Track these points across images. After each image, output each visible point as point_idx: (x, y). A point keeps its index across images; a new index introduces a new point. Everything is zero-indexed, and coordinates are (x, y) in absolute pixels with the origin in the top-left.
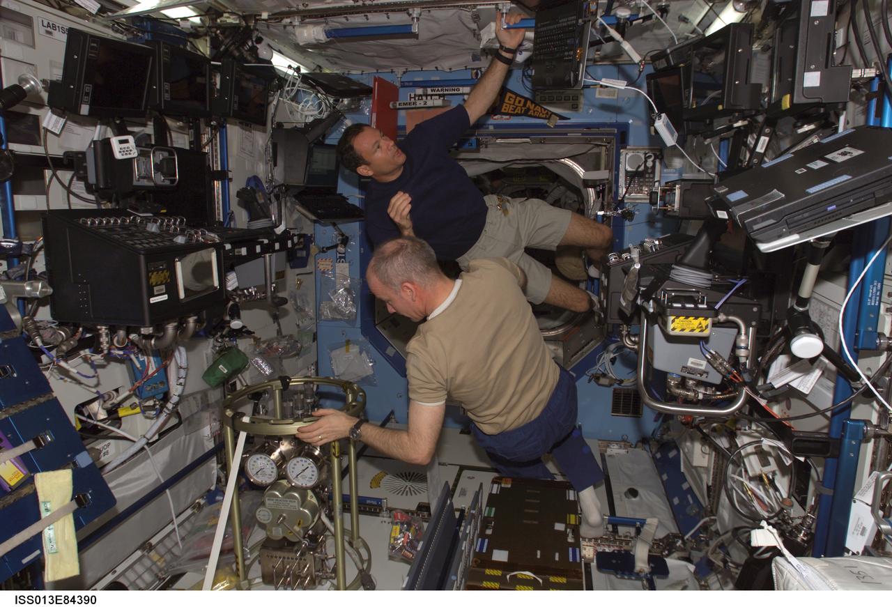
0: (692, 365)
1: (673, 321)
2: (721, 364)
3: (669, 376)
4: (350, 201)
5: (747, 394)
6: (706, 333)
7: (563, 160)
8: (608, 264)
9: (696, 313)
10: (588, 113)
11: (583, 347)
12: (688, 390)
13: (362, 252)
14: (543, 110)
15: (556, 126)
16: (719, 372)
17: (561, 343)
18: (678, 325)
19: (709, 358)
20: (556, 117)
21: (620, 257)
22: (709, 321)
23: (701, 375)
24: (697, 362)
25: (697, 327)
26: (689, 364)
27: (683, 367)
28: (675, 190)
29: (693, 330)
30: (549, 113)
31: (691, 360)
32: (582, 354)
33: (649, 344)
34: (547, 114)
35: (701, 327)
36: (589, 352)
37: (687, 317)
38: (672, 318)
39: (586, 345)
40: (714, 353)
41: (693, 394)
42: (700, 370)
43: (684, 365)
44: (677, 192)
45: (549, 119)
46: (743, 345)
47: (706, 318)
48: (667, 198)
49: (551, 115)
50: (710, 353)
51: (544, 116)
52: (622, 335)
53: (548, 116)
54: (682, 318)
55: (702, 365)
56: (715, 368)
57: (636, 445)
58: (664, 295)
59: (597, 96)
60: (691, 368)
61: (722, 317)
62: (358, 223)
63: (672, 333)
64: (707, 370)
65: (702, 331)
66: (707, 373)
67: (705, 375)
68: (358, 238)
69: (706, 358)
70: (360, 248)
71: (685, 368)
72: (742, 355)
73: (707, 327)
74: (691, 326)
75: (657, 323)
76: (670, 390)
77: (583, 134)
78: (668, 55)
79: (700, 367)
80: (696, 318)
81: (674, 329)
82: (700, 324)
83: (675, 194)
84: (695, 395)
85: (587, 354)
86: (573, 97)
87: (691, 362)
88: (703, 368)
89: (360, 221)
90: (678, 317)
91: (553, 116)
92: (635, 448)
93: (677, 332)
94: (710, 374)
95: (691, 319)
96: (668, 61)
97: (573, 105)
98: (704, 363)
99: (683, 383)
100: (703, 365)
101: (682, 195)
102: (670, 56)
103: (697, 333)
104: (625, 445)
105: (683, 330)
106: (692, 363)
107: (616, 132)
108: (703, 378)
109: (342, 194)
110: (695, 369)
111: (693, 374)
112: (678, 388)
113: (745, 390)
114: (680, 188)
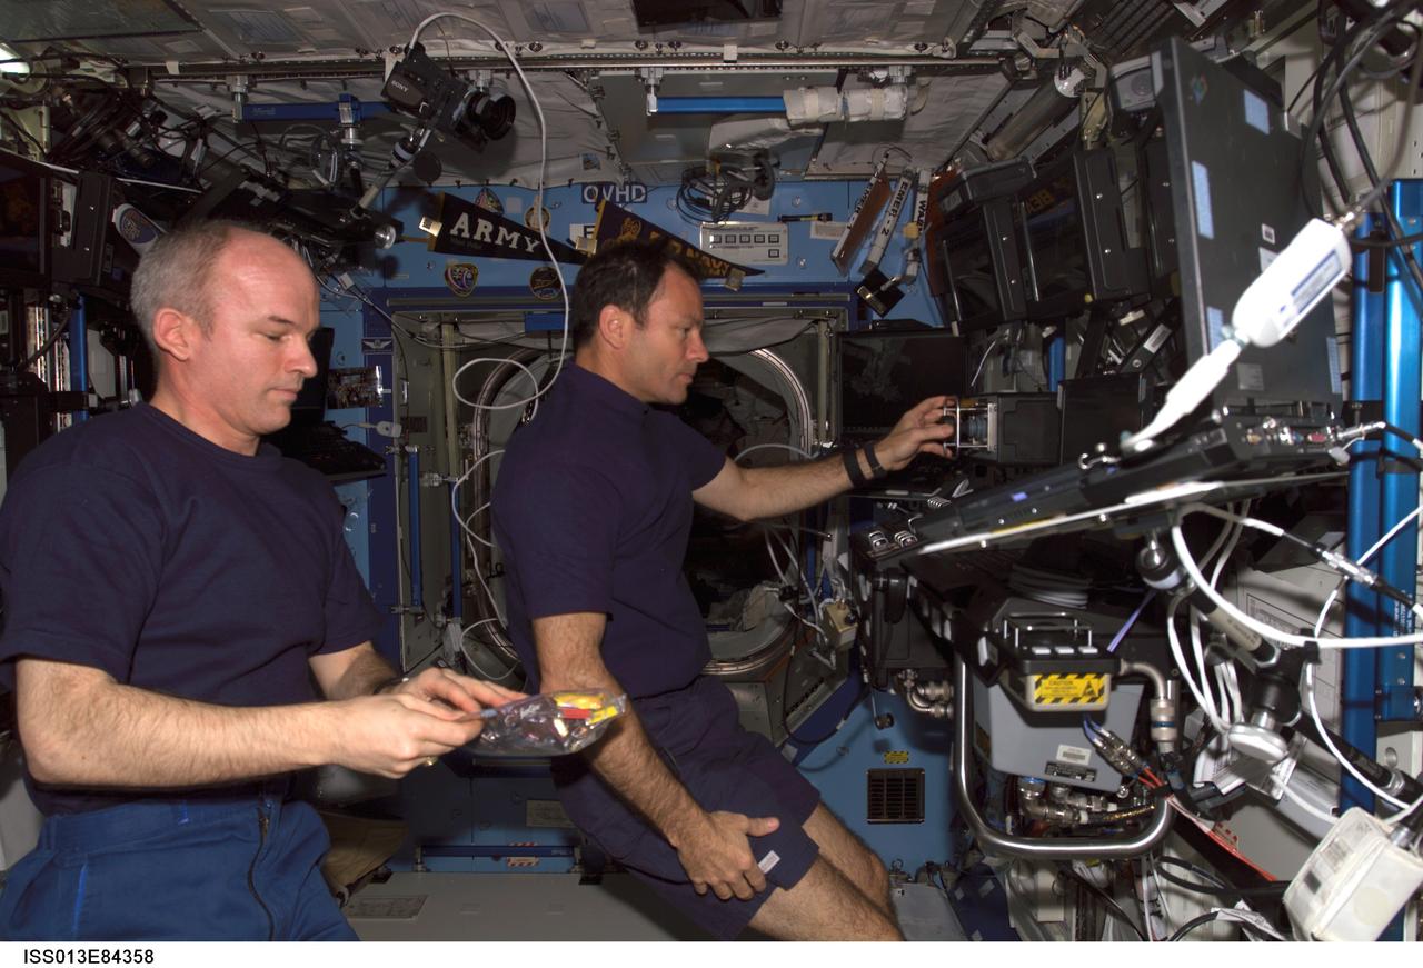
0: (1065, 760)
1: (1038, 684)
2: (1122, 755)
3: (1021, 781)
4: (350, 437)
5: (1172, 809)
6: (1101, 704)
7: (759, 352)
8: (869, 553)
9: (1079, 666)
10: (797, 263)
11: (807, 696)
12: (1060, 807)
13: (374, 531)
14: (714, 261)
15: (743, 289)
16: (1118, 770)
17: (761, 685)
18: (1044, 692)
19: (1100, 744)
20: (739, 272)
21: (892, 540)
22: (1106, 679)
23: (1083, 777)
24: (1072, 750)
25: (1085, 694)
26: (1060, 758)
27: (1049, 764)
28: (987, 412)
29: (1076, 700)
30: (727, 266)
31: (1063, 748)
32: (806, 711)
33: (978, 718)
34: (722, 267)
35: (1092, 692)
36: (819, 705)
37: (1064, 675)
38: (1034, 678)
39: (812, 691)
40: (1108, 735)
41: (1070, 815)
42: (1081, 766)
43: (1051, 760)
44: (991, 416)
45: (727, 276)
46: (1163, 718)
47: (1099, 676)
48: (972, 427)
49: (730, 269)
50: (1101, 735)
51: (718, 272)
52: (905, 688)
53: (724, 273)
54: (1054, 677)
55: (1082, 757)
56: (1111, 764)
57: (917, 877)
58: (1011, 631)
59: (813, 235)
60: (1064, 765)
61: (1124, 667)
62: (364, 483)
63: (1037, 707)
64: (1093, 767)
65: (1093, 700)
66: (1094, 772)
67: (1090, 776)
68: (366, 505)
69: (1094, 745)
70: (370, 523)
71: (1052, 766)
72: (1164, 738)
73: (1101, 691)
74: (1072, 692)
75: (996, 681)
76: (1025, 810)
77: (790, 304)
78: (964, 182)
79: (1080, 762)
80: (1081, 675)
81: (1040, 700)
82: (1089, 686)
83: (986, 419)
84: (1074, 816)
85: (816, 708)
86: (769, 237)
87: (1062, 753)
88: (1085, 762)
89: (368, 478)
90: (1046, 675)
91: (734, 270)
92: (916, 881)
93: (1047, 705)
94: (1099, 774)
95: (1071, 677)
96: (964, 194)
97: (770, 251)
98: (1087, 752)
99: (1047, 796)
100: (1086, 756)
101: (1001, 423)
102: (967, 184)
103: (1083, 704)
104: (897, 878)
105: (1057, 700)
106: (1065, 754)
107: (849, 299)
108: (1087, 783)
109: (333, 422)
110: (1071, 766)
111: (1068, 776)
112: (1041, 804)
113: (1171, 801)
114: (998, 410)
